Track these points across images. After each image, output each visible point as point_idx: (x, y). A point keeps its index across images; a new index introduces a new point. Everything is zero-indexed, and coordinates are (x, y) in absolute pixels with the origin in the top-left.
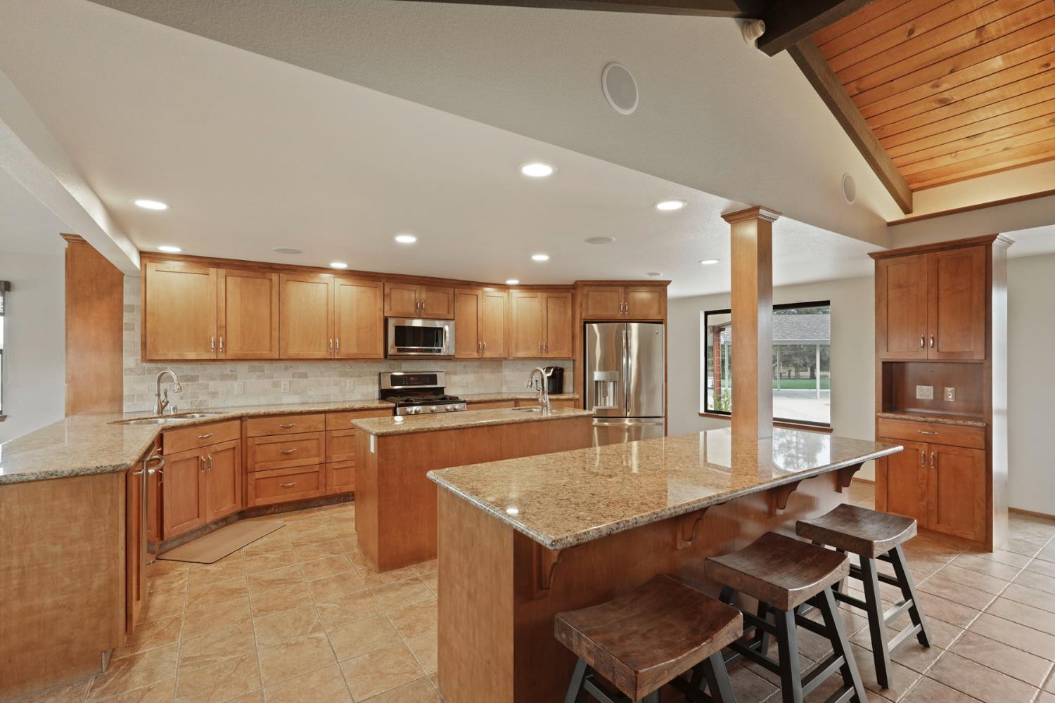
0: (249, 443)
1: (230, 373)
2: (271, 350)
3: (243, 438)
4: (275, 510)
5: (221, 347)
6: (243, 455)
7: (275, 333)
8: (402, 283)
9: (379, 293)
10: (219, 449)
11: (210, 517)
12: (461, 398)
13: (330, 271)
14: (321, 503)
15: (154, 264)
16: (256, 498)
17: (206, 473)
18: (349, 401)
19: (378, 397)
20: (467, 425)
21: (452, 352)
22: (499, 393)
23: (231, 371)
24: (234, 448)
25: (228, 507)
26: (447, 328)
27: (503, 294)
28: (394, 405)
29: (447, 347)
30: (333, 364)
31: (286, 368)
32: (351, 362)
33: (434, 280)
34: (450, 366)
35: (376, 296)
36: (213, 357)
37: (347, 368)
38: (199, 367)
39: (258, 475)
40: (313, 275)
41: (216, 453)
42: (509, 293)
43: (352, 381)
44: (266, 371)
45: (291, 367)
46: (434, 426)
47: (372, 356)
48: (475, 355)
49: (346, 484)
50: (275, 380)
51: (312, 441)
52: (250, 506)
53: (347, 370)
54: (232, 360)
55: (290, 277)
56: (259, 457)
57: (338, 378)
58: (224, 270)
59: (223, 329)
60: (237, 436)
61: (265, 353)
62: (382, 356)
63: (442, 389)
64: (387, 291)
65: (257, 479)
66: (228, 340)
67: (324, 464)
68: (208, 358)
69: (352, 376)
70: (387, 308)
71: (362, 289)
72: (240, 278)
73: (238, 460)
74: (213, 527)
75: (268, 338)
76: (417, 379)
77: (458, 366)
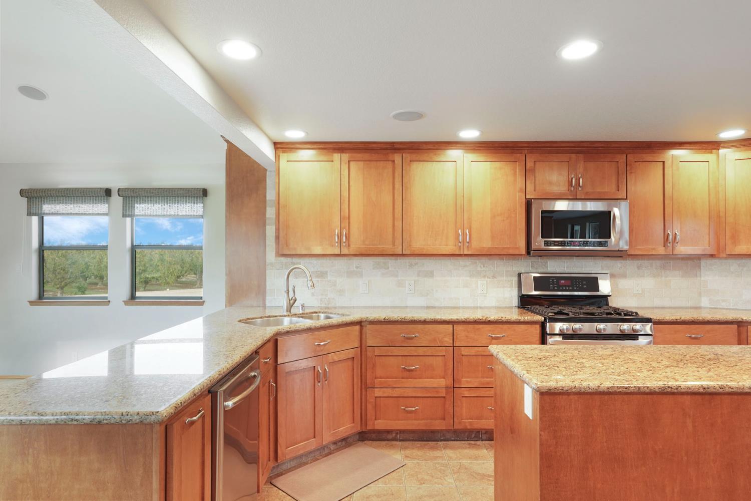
0: (369, 354)
1: (355, 269)
2: (394, 245)
3: (362, 346)
4: (396, 436)
5: (344, 240)
6: (363, 366)
7: (398, 224)
8: (549, 153)
9: (519, 168)
10: (336, 359)
11: (327, 438)
12: (643, 314)
13: (459, 146)
14: (448, 436)
15: (285, 154)
16: (375, 419)
17: (322, 385)
18: (481, 308)
19: (517, 305)
20: (722, 387)
21: (623, 245)
22: (696, 308)
23: (357, 267)
24: (353, 358)
25: (346, 428)
26: (616, 211)
27: (710, 157)
28: (541, 318)
29: (619, 238)
30: (462, 262)
31: (411, 265)
32: (484, 260)
33: (596, 145)
34: (617, 265)
35: (515, 172)
36: (337, 251)
37: (479, 265)
38: (326, 262)
39: (378, 393)
40: (439, 152)
41: (334, 363)
42: (718, 155)
43: (485, 282)
44: (390, 269)
45: (416, 264)
46: (649, 384)
47: (511, 252)
48: (661, 250)
49: (480, 418)
50: (399, 278)
51: (437, 358)
52: (369, 428)
53: (479, 268)
54: (355, 255)
55: (414, 156)
56: (379, 372)
57: (468, 278)
58: (348, 154)
59: (346, 219)
60: (357, 344)
61: (388, 247)
62: (524, 252)
63: (606, 297)
64: (530, 164)
65: (376, 397)
66: (351, 232)
67: (452, 388)
68: (333, 253)
69: (485, 276)
70: (530, 188)
71: (498, 164)
72: (362, 162)
73: (357, 372)
74: (332, 447)
75: (391, 230)
76: (569, 283)
77: (629, 265)
